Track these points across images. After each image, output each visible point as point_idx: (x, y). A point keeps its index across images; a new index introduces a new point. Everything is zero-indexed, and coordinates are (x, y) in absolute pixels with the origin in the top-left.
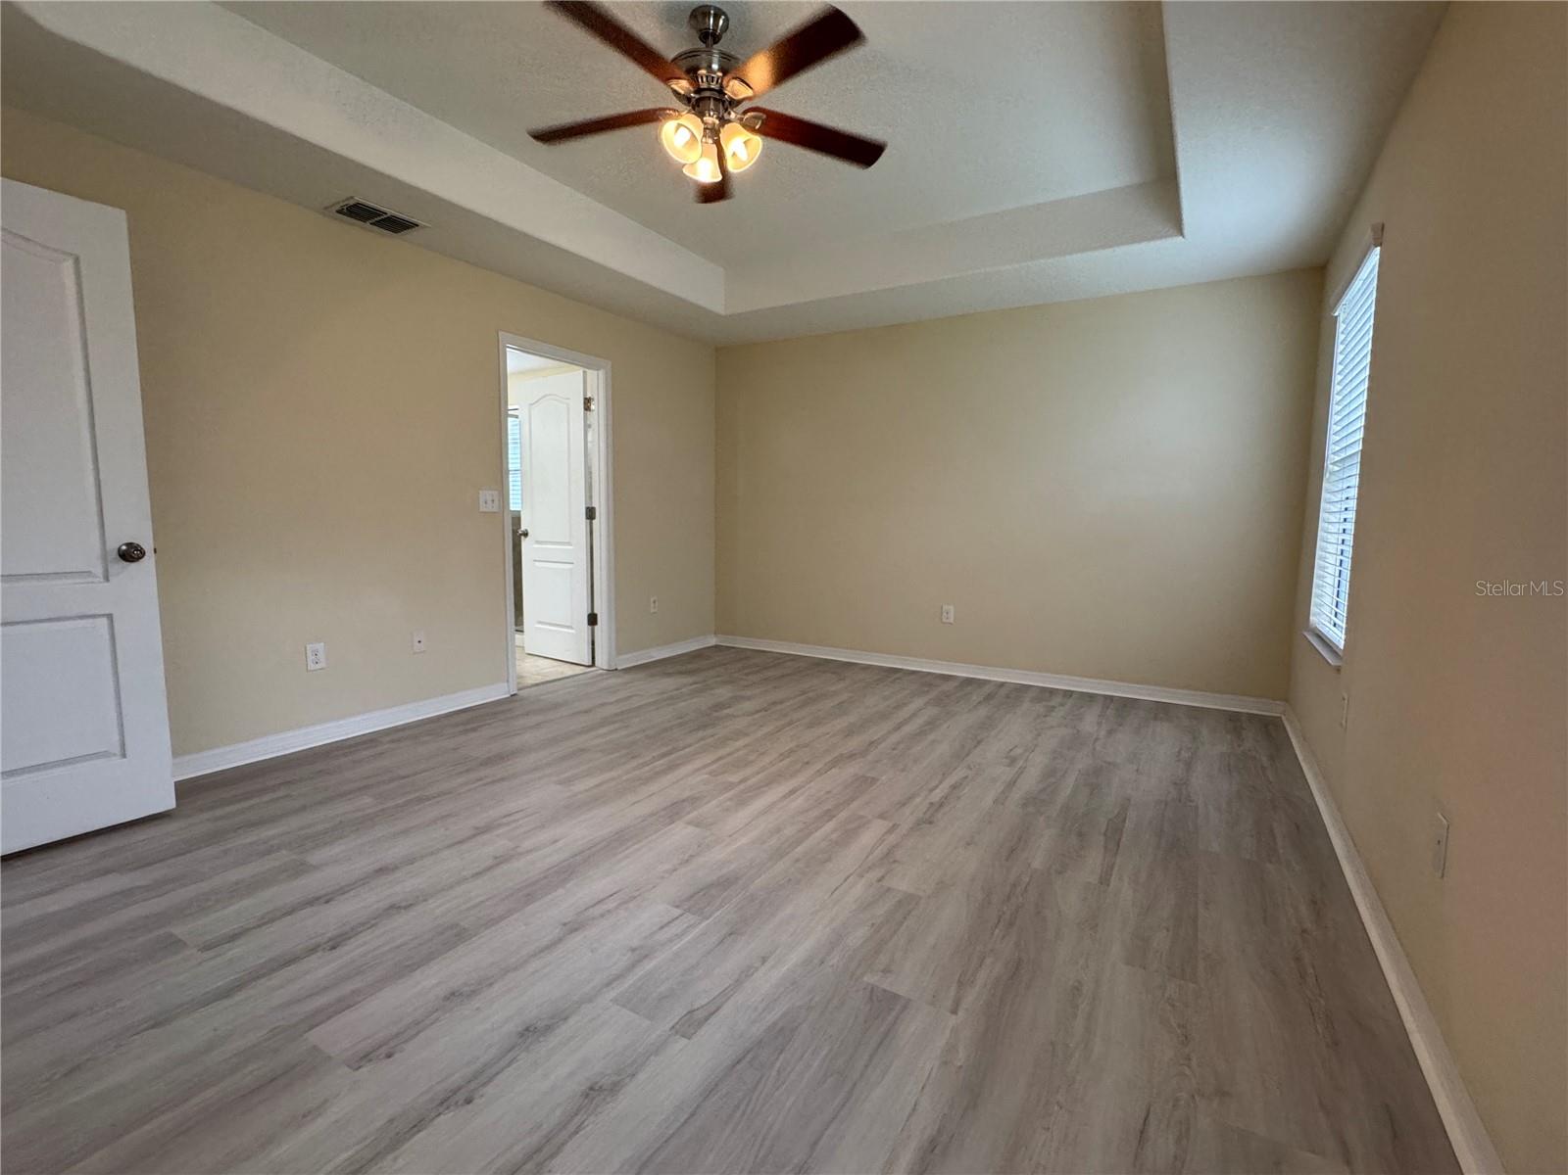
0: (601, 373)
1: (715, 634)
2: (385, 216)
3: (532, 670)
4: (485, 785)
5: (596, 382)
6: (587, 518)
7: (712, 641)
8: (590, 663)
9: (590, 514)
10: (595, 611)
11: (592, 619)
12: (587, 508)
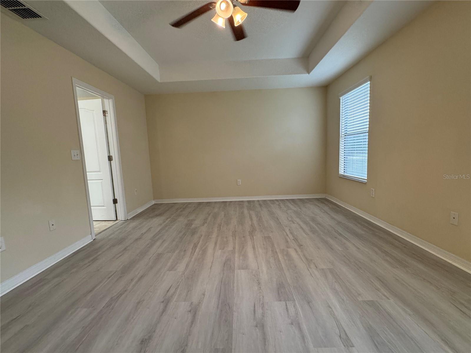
0: (111, 100)
1: (154, 199)
2: (23, 7)
3: (97, 227)
4: (137, 282)
5: (109, 105)
6: (109, 160)
7: (153, 202)
8: (116, 219)
9: (110, 158)
10: (116, 198)
11: (115, 201)
12: (108, 156)
